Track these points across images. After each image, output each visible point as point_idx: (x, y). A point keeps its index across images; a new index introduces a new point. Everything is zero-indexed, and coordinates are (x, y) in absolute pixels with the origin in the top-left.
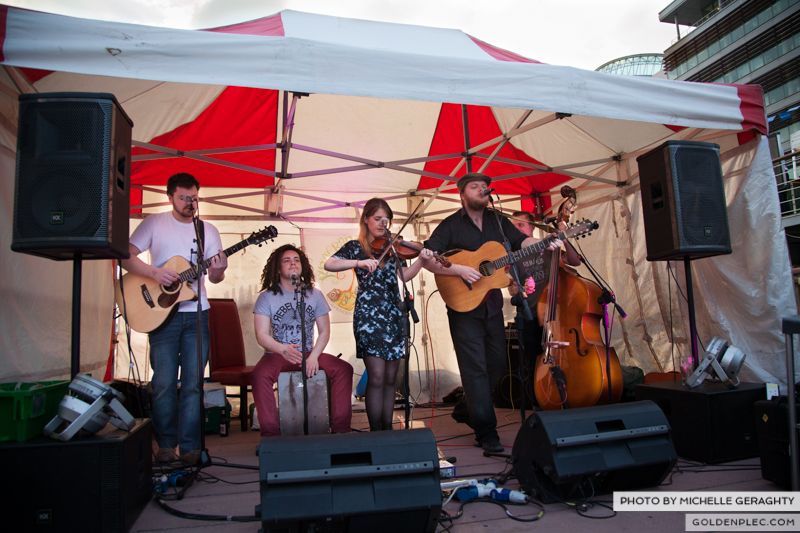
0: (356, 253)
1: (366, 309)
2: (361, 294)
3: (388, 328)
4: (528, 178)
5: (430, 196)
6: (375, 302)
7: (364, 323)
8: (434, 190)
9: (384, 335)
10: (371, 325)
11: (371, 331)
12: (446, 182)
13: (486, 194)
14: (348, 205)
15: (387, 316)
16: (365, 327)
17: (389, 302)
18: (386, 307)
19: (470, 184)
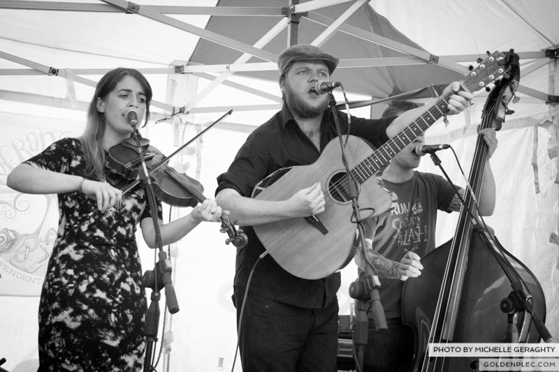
0: (74, 163)
1: (70, 278)
2: (63, 247)
3: (113, 318)
4: (390, 69)
5: (212, 78)
6: (89, 264)
7: (64, 307)
8: (223, 67)
9: (102, 333)
10: (77, 312)
11: (73, 325)
12: (247, 56)
13: (324, 91)
14: (54, 72)
15: (111, 294)
16: (65, 316)
17: (118, 265)
18: (111, 276)
19: (296, 67)
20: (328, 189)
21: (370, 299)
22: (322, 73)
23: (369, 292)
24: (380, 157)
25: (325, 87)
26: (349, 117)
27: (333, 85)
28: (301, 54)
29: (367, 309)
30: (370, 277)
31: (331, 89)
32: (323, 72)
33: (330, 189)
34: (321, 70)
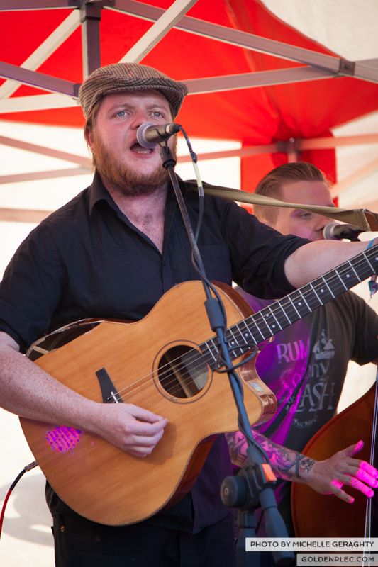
13: (153, 142)
19: (108, 104)
20: (156, 370)
21: (259, 506)
22: (155, 113)
23: (258, 493)
24: (254, 330)
25: (154, 134)
26: (200, 185)
27: (168, 130)
28: (115, 81)
29: (256, 525)
30: (256, 467)
31: (165, 137)
32: (158, 109)
33: (159, 372)
34: (155, 106)
